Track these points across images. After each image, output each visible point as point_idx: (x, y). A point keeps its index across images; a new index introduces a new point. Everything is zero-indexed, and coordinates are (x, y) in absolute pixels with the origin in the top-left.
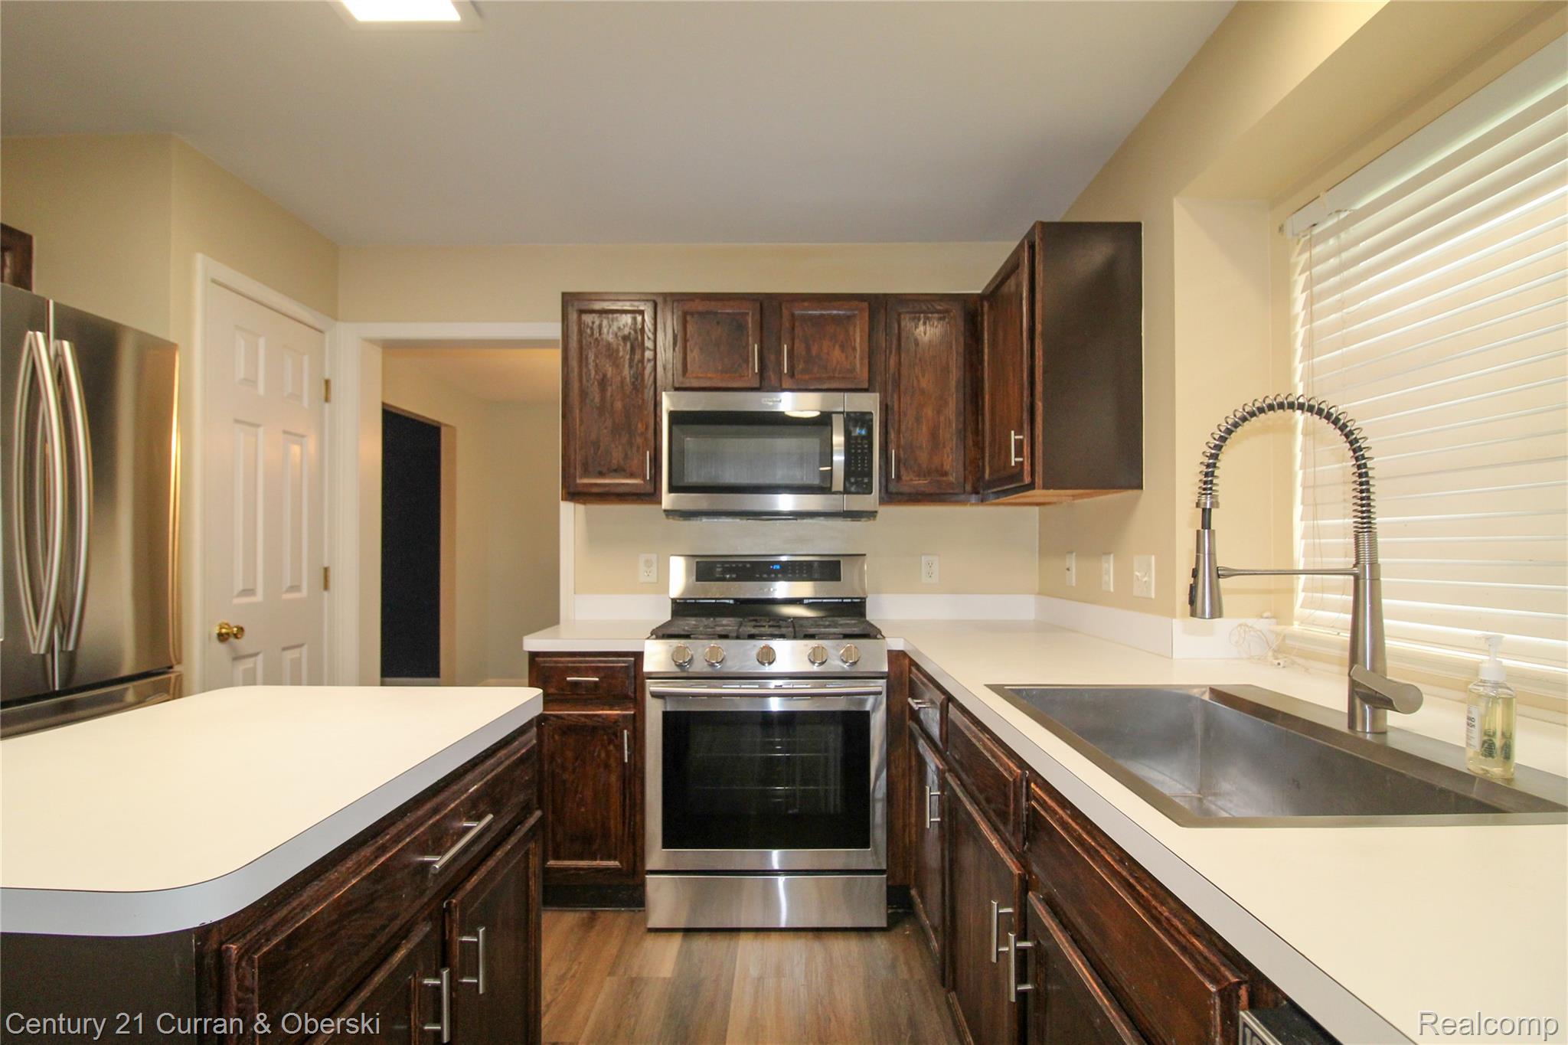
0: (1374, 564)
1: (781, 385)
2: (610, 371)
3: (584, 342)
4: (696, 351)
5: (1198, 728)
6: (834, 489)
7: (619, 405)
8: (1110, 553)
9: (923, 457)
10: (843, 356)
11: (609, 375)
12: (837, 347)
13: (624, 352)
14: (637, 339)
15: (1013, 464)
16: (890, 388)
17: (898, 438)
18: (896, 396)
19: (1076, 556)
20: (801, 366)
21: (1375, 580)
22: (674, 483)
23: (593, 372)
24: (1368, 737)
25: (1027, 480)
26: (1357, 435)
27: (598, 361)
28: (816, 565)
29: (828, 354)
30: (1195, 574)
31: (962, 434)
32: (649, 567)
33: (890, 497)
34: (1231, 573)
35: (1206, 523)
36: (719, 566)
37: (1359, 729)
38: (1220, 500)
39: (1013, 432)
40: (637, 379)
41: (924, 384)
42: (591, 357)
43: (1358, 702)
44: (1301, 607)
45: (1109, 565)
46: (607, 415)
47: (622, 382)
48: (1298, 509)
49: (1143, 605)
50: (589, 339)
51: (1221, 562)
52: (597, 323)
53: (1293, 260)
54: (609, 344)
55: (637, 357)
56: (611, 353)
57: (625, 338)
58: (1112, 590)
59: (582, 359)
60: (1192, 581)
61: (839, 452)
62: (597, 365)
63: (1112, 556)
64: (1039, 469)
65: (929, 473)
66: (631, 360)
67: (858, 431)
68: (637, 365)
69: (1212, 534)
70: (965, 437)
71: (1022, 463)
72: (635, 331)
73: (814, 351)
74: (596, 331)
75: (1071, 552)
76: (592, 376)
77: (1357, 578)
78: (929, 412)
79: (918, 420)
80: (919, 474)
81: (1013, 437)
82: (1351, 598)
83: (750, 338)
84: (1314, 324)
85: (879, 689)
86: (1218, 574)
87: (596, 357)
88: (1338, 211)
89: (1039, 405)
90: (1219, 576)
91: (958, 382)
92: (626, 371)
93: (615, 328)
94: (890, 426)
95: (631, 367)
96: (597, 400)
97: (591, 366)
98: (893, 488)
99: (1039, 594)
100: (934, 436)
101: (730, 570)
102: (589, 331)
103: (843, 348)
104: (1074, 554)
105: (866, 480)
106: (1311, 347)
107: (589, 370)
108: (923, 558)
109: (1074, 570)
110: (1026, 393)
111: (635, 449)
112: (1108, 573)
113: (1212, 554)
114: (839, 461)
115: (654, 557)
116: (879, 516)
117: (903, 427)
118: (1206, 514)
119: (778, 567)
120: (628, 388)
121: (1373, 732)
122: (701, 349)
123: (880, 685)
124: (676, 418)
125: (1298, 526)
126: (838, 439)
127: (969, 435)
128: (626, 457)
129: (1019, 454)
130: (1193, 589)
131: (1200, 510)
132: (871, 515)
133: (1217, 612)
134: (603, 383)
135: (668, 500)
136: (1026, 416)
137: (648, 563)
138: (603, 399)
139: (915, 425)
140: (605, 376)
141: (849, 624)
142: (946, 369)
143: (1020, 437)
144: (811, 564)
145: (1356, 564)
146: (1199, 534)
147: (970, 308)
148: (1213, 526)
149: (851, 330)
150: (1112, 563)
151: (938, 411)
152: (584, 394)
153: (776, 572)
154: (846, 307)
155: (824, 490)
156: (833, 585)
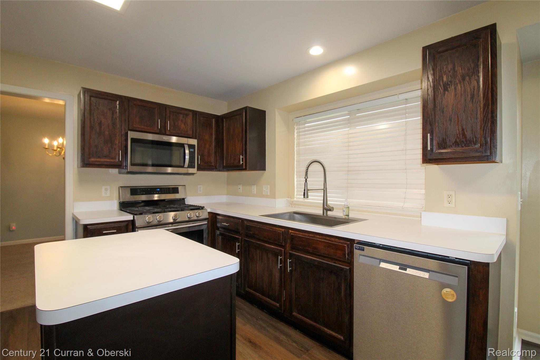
2: (103, 120)
3: (92, 108)
4: (137, 118)
6: (185, 167)
7: (107, 133)
8: (254, 185)
9: (206, 158)
10: (185, 127)
11: (103, 121)
12: (183, 124)
13: (109, 114)
14: (115, 110)
15: (241, 163)
16: (199, 138)
17: (200, 152)
18: (201, 141)
20: (173, 128)
21: (326, 191)
22: (133, 163)
23: (96, 120)
25: (244, 167)
26: (324, 167)
27: (98, 116)
28: (171, 189)
29: (180, 125)
30: (304, 190)
31: (215, 153)
32: (106, 191)
33: (199, 169)
36: (138, 190)
37: (324, 215)
40: (115, 124)
41: (206, 138)
42: (95, 114)
44: (296, 195)
46: (102, 136)
47: (109, 125)
48: (295, 176)
49: (266, 196)
51: (308, 188)
52: (98, 102)
53: (295, 127)
54: (103, 110)
55: (115, 117)
56: (104, 114)
57: (110, 109)
58: (255, 193)
59: (91, 114)
61: (187, 156)
63: (255, 185)
64: (247, 165)
65: (208, 162)
66: (112, 118)
67: (192, 150)
69: (307, 183)
71: (243, 163)
73: (176, 124)
74: (97, 105)
75: (241, 184)
77: (324, 190)
78: (207, 146)
80: (205, 163)
81: (241, 157)
82: (323, 194)
83: (156, 117)
84: (300, 140)
85: (205, 223)
86: (308, 190)
88: (305, 120)
89: (248, 150)
90: (308, 191)
91: (215, 138)
92: (110, 121)
93: (105, 105)
94: (199, 149)
95: (112, 120)
96: (98, 130)
97: (96, 117)
98: (199, 167)
99: (227, 195)
100: (209, 152)
101: (144, 191)
102: (94, 104)
103: (184, 124)
105: (193, 164)
106: (299, 144)
107: (94, 119)
108: (198, 186)
109: (241, 188)
110: (244, 147)
111: (114, 149)
112: (254, 189)
113: (307, 187)
114: (187, 158)
115: (108, 187)
118: (306, 180)
119: (159, 190)
120: (111, 127)
121: (326, 215)
122: (139, 118)
124: (135, 141)
125: (296, 180)
126: (187, 152)
128: (110, 152)
130: (304, 193)
132: (193, 174)
134: (100, 124)
135: (130, 168)
136: (244, 152)
137: (106, 190)
138: (100, 130)
139: (204, 149)
140: (101, 122)
142: (212, 134)
143: (242, 157)
144: (169, 188)
145: (324, 188)
146: (305, 183)
147: (219, 119)
148: (307, 182)
149: (187, 119)
150: (255, 187)
151: (210, 146)
152: (92, 127)
153: (158, 191)
154: (186, 112)
155: (183, 167)
156: (177, 195)
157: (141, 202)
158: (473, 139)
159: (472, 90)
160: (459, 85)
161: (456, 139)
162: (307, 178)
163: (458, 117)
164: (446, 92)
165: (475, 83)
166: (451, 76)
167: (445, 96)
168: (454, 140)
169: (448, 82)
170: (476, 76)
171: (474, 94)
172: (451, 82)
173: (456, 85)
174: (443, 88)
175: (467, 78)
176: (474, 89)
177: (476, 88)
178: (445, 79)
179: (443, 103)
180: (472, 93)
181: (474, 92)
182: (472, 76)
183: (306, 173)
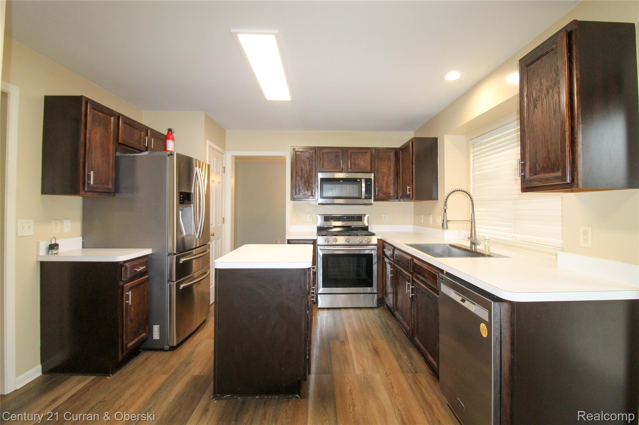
0: (474, 219)
1: (348, 171)
2: (304, 167)
3: (297, 159)
4: (326, 162)
5: (447, 253)
6: (362, 198)
7: (306, 176)
8: (431, 215)
9: (384, 189)
10: (364, 164)
11: (303, 168)
12: (362, 161)
13: (307, 162)
14: (311, 159)
15: (408, 194)
16: (376, 172)
17: (378, 184)
18: (377, 174)
19: (423, 216)
20: (353, 166)
21: (474, 222)
22: (322, 196)
23: (299, 167)
24: (474, 250)
25: (411, 198)
26: (471, 196)
28: (355, 217)
29: (360, 162)
30: (443, 221)
31: (394, 184)
32: (310, 217)
33: (375, 200)
34: (449, 221)
35: (445, 212)
36: (330, 217)
37: (472, 249)
38: (448, 208)
39: (408, 186)
40: (310, 169)
41: (384, 171)
42: (299, 163)
43: (472, 244)
45: (431, 218)
46: (303, 178)
47: (307, 170)
49: (439, 227)
50: (299, 159)
52: (300, 154)
53: (470, 150)
54: (303, 160)
55: (311, 163)
56: (304, 162)
57: (308, 158)
58: (432, 224)
59: (296, 164)
60: (443, 222)
61: (364, 188)
62: (300, 165)
63: (432, 215)
64: (414, 195)
65: (386, 193)
66: (309, 164)
67: (368, 183)
68: (311, 165)
69: (446, 214)
70: (395, 184)
71: (410, 194)
72: (310, 157)
73: (357, 162)
74: (300, 156)
75: (422, 214)
76: (299, 168)
77: (471, 222)
78: (386, 178)
79: (383, 180)
80: (383, 194)
82: (470, 225)
83: (340, 159)
84: (474, 165)
85: (375, 248)
86: (447, 221)
87: (300, 163)
88: (478, 143)
89: (414, 180)
91: (393, 170)
92: (308, 167)
93: (305, 156)
94: (376, 182)
95: (309, 166)
96: (300, 174)
97: (299, 166)
98: (376, 198)
99: (414, 225)
100: (387, 184)
101: (334, 218)
102: (298, 157)
103: (364, 161)
104: (423, 215)
105: (370, 195)
107: (298, 167)
108: (383, 215)
109: (423, 219)
110: (411, 177)
111: (310, 187)
112: (431, 219)
113: (446, 217)
114: (364, 191)
116: (373, 205)
117: (379, 182)
118: (445, 210)
120: (308, 171)
121: (474, 249)
122: (327, 161)
123: (375, 247)
124: (322, 180)
126: (363, 185)
127: (396, 184)
128: (307, 189)
129: (409, 191)
130: (443, 224)
131: (444, 209)
132: (372, 204)
133: (447, 228)
134: (302, 170)
135: (319, 200)
136: (411, 182)
138: (302, 174)
139: (382, 181)
140: (302, 168)
141: (365, 232)
142: (390, 167)
143: (410, 187)
144: (354, 217)
145: (471, 219)
146: (444, 214)
147: (396, 151)
148: (446, 212)
149: (366, 156)
150: (431, 217)
151: (388, 178)
152: (297, 173)
153: (345, 219)
154: (364, 151)
155: (360, 198)
156: (360, 222)
157: (332, 227)
158: (556, 163)
159: (555, 105)
160: (545, 100)
161: (543, 163)
162: (447, 208)
163: (544, 137)
164: (536, 109)
165: (556, 96)
166: (538, 91)
167: (535, 114)
168: (542, 165)
169: (537, 97)
170: (557, 88)
171: (556, 110)
172: (539, 97)
173: (542, 101)
174: (533, 105)
175: (551, 91)
176: (556, 104)
177: (557, 101)
178: (534, 95)
179: (533, 122)
180: (555, 108)
181: (556, 106)
182: (554, 88)
183: (445, 203)
